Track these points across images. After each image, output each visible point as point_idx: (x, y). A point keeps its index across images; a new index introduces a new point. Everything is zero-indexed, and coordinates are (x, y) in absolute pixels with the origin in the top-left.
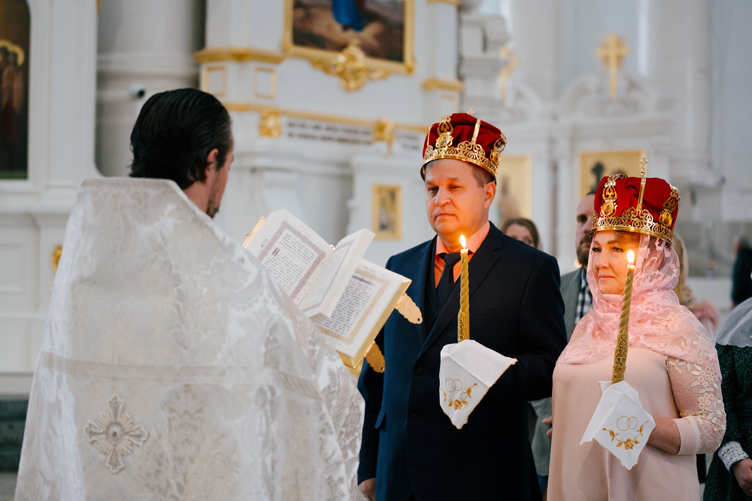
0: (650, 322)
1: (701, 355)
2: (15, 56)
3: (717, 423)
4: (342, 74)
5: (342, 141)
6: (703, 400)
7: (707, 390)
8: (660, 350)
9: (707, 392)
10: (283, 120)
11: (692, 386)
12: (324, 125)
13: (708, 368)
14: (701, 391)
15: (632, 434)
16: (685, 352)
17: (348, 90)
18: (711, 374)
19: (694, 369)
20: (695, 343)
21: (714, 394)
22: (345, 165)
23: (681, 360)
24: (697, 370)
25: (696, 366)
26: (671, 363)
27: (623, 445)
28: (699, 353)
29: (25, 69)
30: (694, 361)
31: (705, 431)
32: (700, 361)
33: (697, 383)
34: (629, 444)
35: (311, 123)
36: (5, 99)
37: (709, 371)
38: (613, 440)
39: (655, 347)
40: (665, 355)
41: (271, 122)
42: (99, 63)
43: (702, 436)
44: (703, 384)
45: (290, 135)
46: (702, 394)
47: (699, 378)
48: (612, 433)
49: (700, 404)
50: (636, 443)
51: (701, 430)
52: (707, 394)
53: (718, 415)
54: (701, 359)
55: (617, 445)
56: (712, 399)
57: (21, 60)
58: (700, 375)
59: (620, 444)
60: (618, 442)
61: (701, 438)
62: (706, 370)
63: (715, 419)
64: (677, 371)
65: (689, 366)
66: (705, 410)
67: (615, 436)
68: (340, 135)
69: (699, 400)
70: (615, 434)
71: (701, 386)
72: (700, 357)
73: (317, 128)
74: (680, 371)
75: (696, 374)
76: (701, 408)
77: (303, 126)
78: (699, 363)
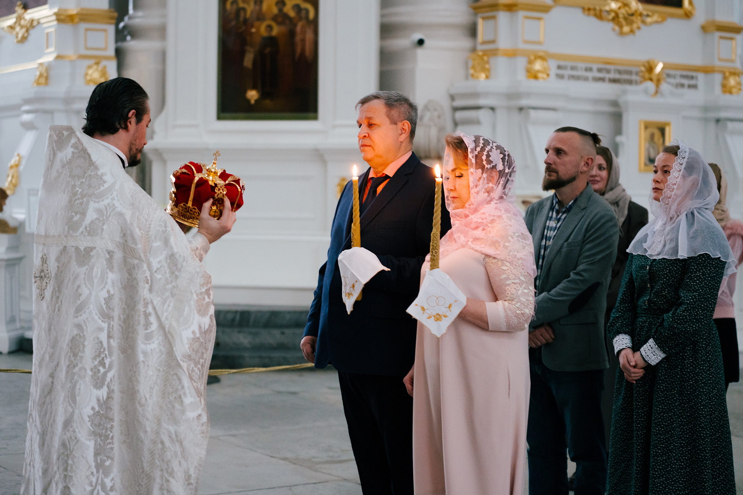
0: (481, 228)
1: (511, 253)
2: (307, 11)
3: (520, 307)
4: (616, 19)
5: (614, 81)
6: (510, 288)
7: (513, 281)
8: (479, 249)
9: (513, 283)
10: (552, 64)
11: (501, 278)
12: (595, 67)
13: (516, 264)
14: (508, 282)
15: (442, 310)
16: (498, 252)
17: (622, 34)
18: (518, 269)
19: (503, 265)
20: (507, 244)
21: (519, 284)
22: (615, 104)
23: (495, 258)
24: (506, 266)
25: (505, 262)
26: (487, 260)
27: (433, 318)
28: (509, 253)
29: (314, 24)
30: (504, 259)
31: (509, 312)
32: (509, 259)
33: (504, 276)
34: (438, 318)
35: (583, 65)
36: (299, 50)
37: (517, 267)
38: (423, 313)
39: (477, 247)
40: (483, 254)
41: (538, 66)
42: (382, 16)
43: (507, 316)
44: (510, 277)
45: (560, 77)
46: (509, 285)
47: (507, 272)
48: (423, 309)
49: (507, 292)
50: (445, 316)
51: (506, 311)
52: (513, 284)
53: (522, 301)
54: (510, 257)
55: (427, 317)
56: (517, 288)
57: (311, 15)
58: (508, 270)
59: (430, 317)
60: (428, 315)
61: (506, 318)
62: (514, 266)
63: (519, 304)
64: (490, 266)
65: (500, 263)
66: (511, 297)
67: (426, 311)
68: (612, 76)
69: (506, 289)
70: (426, 308)
71: (508, 279)
72: (510, 255)
73: (590, 69)
74: (493, 266)
75: (504, 269)
76: (508, 295)
77: (573, 68)
78: (508, 260)
